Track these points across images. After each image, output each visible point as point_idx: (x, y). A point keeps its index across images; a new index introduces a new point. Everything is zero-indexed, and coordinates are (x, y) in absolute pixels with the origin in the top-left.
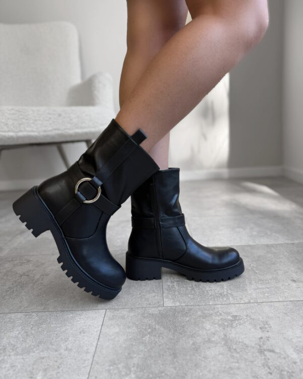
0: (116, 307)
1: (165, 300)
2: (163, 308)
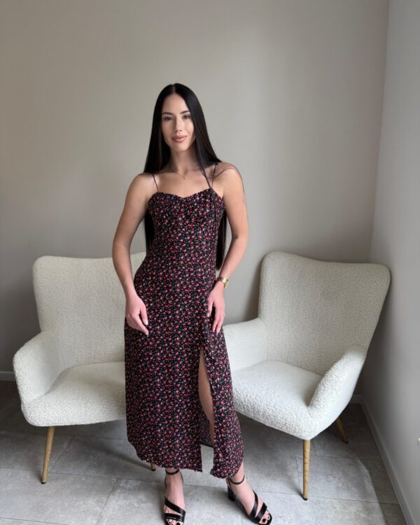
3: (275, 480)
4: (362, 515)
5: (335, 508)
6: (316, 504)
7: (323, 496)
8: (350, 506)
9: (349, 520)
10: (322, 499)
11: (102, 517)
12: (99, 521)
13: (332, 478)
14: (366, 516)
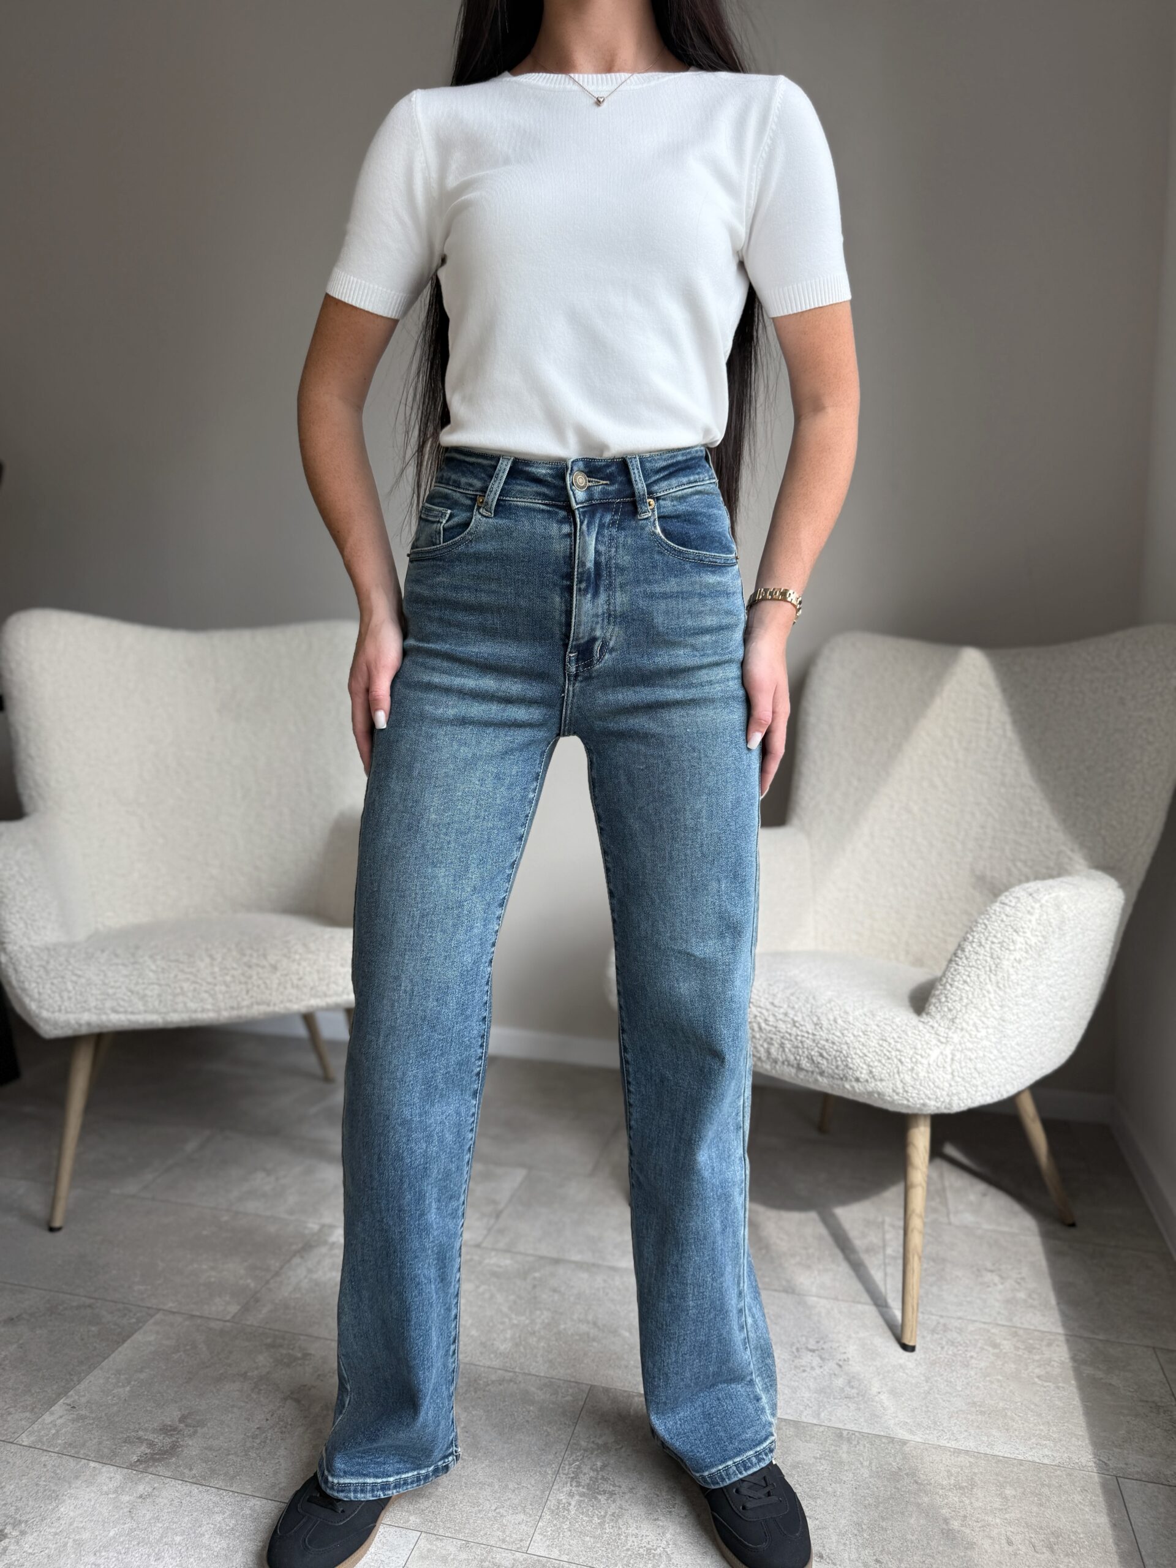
0: (441, 1532)
1: (537, 1537)
2: (525, 1556)
3: (809, 1267)
4: (1088, 1370)
5: (995, 1346)
6: (933, 1331)
7: (960, 1314)
8: (1049, 1345)
9: (1038, 1377)
10: (957, 1323)
11: (257, 1301)
12: (246, 1309)
13: (996, 1279)
14: (1100, 1374)
